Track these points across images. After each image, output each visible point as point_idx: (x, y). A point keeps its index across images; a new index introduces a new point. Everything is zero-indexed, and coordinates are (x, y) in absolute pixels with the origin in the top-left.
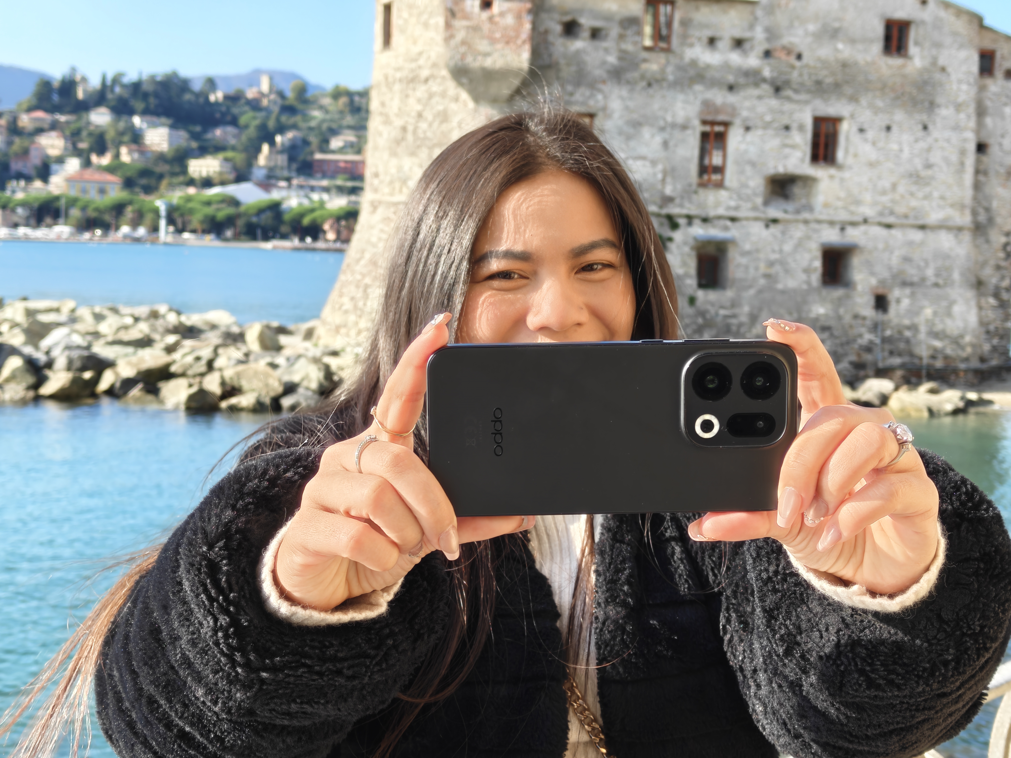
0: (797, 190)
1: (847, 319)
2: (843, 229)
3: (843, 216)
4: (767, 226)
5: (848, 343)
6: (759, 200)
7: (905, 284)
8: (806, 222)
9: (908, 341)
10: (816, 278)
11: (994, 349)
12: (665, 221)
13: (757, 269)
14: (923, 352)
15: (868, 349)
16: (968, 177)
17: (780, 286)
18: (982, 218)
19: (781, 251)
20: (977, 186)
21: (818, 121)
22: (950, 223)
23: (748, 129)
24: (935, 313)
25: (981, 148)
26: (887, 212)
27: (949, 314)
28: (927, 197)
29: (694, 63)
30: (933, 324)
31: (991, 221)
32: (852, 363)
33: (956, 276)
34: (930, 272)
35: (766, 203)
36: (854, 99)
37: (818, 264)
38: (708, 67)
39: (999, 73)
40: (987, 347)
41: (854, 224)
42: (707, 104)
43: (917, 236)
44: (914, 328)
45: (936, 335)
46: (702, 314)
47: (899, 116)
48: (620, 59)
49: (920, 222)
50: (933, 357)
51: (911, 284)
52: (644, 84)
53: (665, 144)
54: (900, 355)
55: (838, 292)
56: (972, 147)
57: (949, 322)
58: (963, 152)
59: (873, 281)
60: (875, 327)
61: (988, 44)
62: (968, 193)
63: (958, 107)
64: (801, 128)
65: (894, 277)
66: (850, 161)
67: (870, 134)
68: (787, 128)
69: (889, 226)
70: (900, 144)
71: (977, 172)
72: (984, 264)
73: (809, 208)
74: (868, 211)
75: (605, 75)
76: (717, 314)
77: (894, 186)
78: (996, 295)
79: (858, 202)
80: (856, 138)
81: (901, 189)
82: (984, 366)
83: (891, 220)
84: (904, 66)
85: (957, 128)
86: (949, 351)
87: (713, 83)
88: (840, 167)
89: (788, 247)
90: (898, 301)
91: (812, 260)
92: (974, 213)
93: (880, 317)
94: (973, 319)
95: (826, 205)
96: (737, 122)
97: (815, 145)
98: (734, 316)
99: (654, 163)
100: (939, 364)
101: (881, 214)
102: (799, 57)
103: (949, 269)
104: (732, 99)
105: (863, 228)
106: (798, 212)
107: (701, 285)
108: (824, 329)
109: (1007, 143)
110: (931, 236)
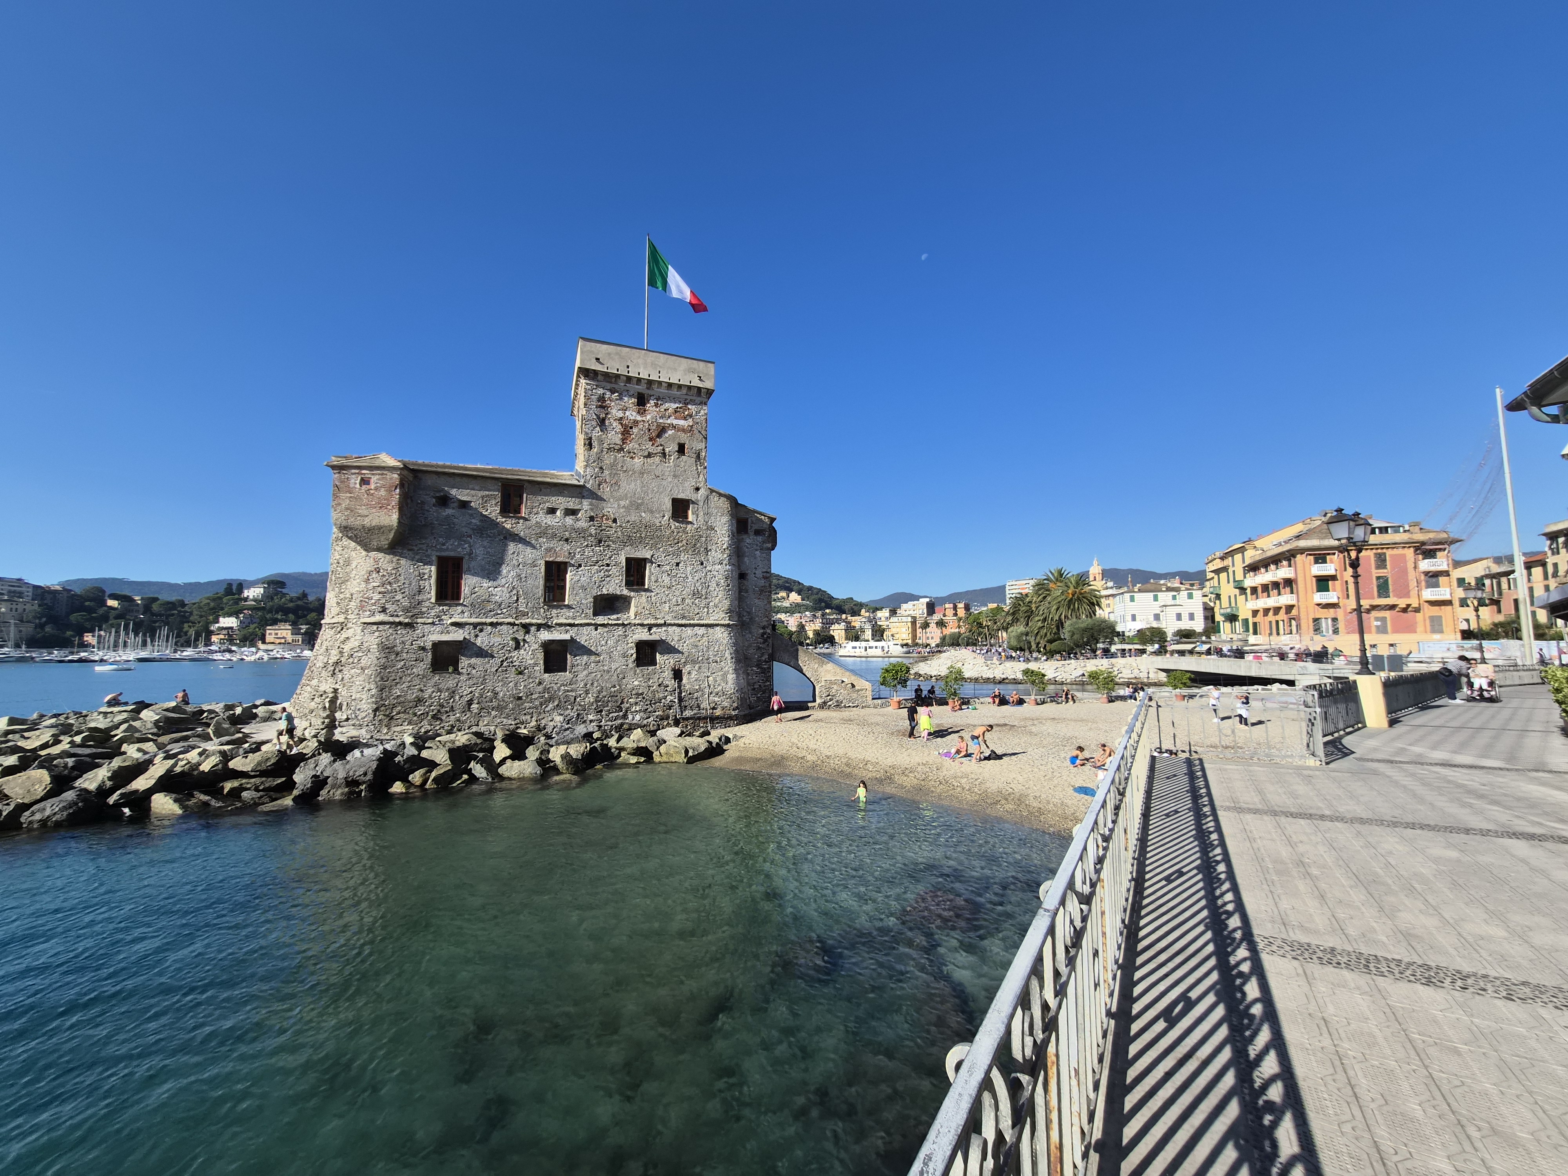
0: (617, 605)
1: (655, 687)
3: (650, 621)
4: (596, 629)
5: (655, 703)
6: (590, 612)
7: (693, 662)
8: (624, 626)
9: (697, 700)
10: (631, 661)
14: (708, 706)
15: (670, 706)
16: (733, 593)
17: (605, 668)
18: (745, 619)
19: (606, 645)
20: (740, 599)
21: (630, 561)
22: (723, 622)
23: (579, 567)
24: (715, 680)
25: (742, 576)
26: (679, 617)
27: (724, 680)
29: (538, 524)
30: (714, 687)
31: (752, 620)
33: (728, 654)
34: (710, 654)
35: (595, 614)
36: (654, 546)
37: (633, 653)
38: (548, 527)
39: (751, 532)
40: (753, 699)
41: (658, 627)
42: (549, 550)
43: (702, 631)
44: (700, 690)
45: (715, 694)
46: (548, 690)
47: (684, 557)
48: (481, 521)
49: (703, 622)
50: (714, 708)
51: (697, 662)
52: (500, 537)
53: (519, 577)
54: (691, 709)
55: (648, 670)
56: (737, 576)
57: (724, 685)
58: (728, 578)
59: (672, 661)
60: (674, 691)
61: (742, 515)
62: (734, 603)
63: (723, 551)
64: (618, 565)
65: (686, 658)
66: (654, 586)
67: (665, 568)
68: (608, 565)
69: (681, 626)
70: (686, 573)
71: (740, 590)
72: (750, 646)
73: (627, 616)
74: (666, 617)
75: (470, 532)
76: (559, 690)
77: (683, 600)
78: (758, 666)
79: (659, 612)
80: (656, 572)
81: (688, 601)
82: (753, 711)
83: (683, 622)
84: (685, 527)
85: (722, 563)
86: (725, 704)
87: (554, 537)
88: (647, 590)
89: (611, 642)
90: (689, 673)
91: (628, 650)
92: (739, 616)
93: (677, 684)
94: (741, 681)
95: (637, 614)
96: (573, 563)
97: (629, 577)
98: (572, 690)
99: (510, 589)
100: (719, 713)
101: (676, 618)
102: (615, 521)
103: (723, 651)
104: (568, 547)
105: (664, 629)
106: (619, 619)
107: (547, 670)
108: (638, 695)
109: (759, 573)
110: (710, 630)
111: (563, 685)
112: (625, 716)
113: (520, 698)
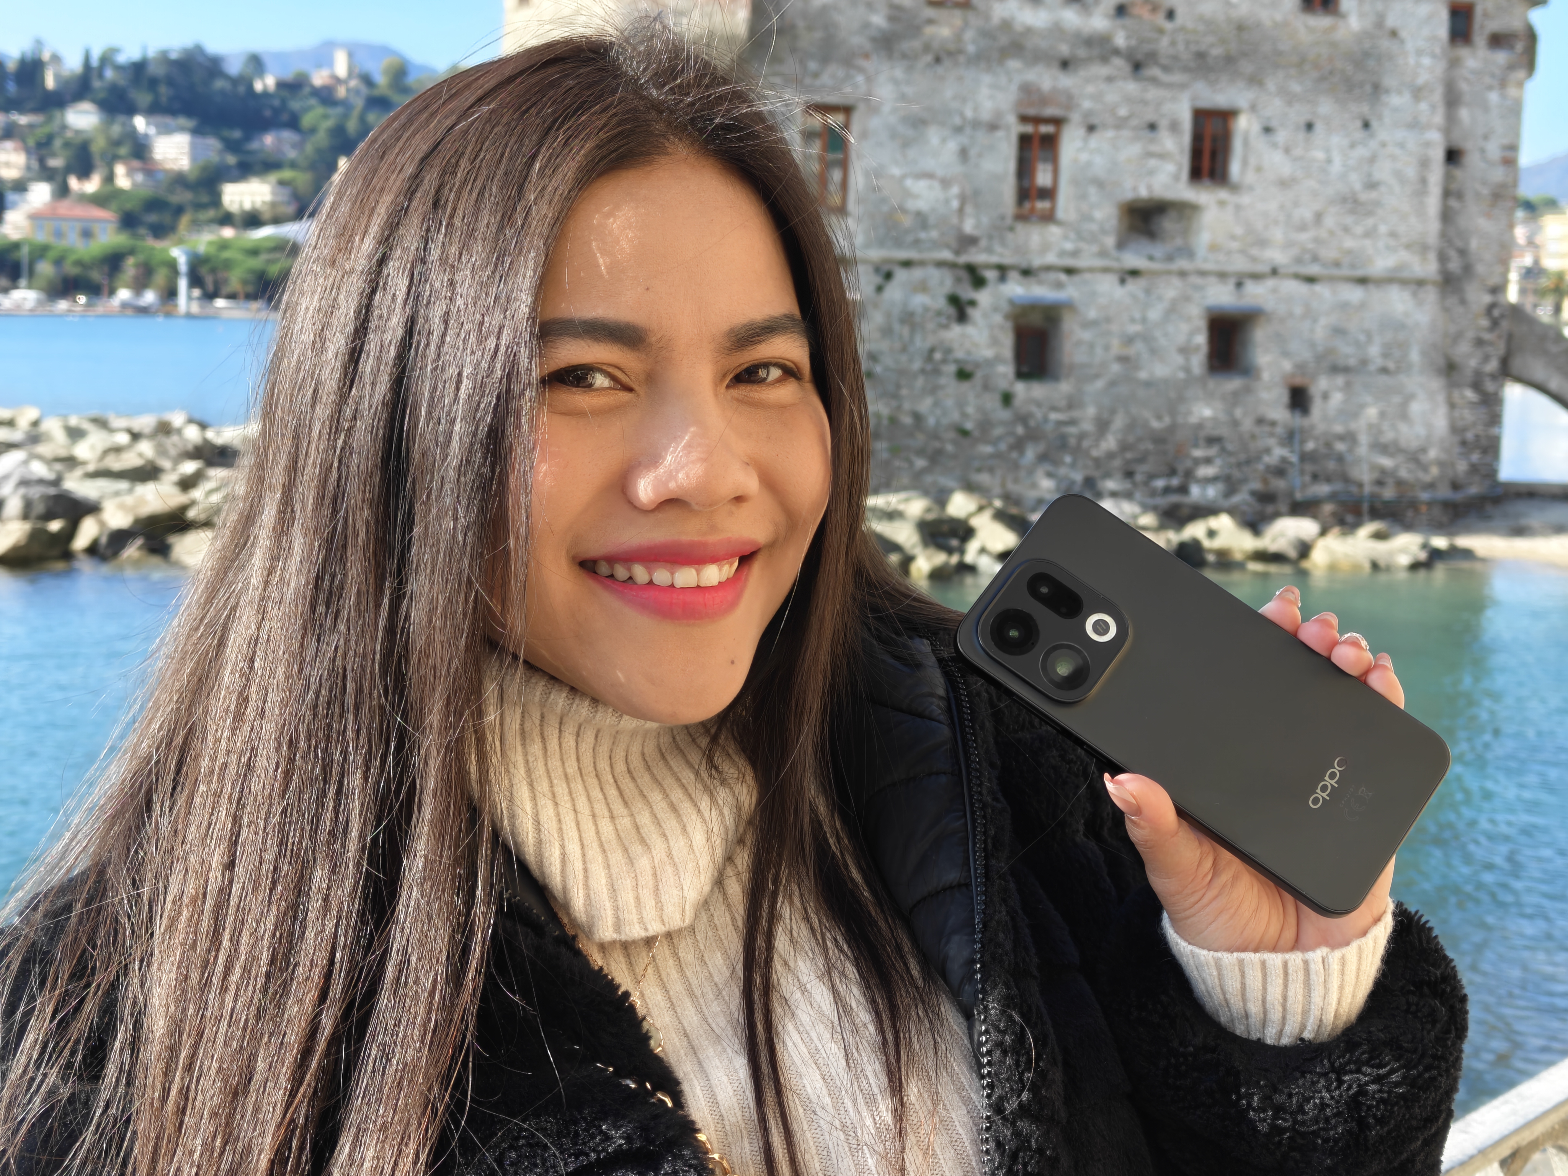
0: (1168, 224)
1: (1247, 425)
2: (1239, 285)
3: (1240, 264)
4: (1123, 281)
5: (1248, 462)
6: (1110, 241)
7: (1335, 369)
8: (1183, 274)
9: (1340, 458)
10: (1198, 362)
11: (1474, 469)
12: (964, 274)
13: (1107, 348)
14: (1364, 475)
15: (1280, 471)
16: (1433, 202)
17: (1143, 375)
18: (1454, 265)
19: (1144, 320)
20: (1447, 216)
21: (1201, 116)
22: (1405, 274)
23: (1091, 128)
24: (1382, 415)
25: (1453, 156)
26: (1307, 257)
27: (1404, 415)
28: (1369, 234)
29: (1006, 25)
30: (1380, 432)
31: (1468, 269)
32: (1254, 493)
33: (1415, 356)
34: (1374, 351)
35: (1121, 245)
36: (1255, 81)
37: (1201, 339)
38: (1029, 31)
39: (1480, 39)
40: (1462, 467)
41: (1256, 277)
42: (1027, 90)
43: (1354, 294)
44: (1350, 438)
45: (1384, 448)
46: (1023, 419)
47: (1326, 107)
48: (891, 19)
49: (1360, 273)
50: (1380, 483)
51: (1346, 370)
52: (929, 58)
53: (963, 154)
54: (1328, 480)
55: (1233, 384)
56: (1438, 155)
57: (1403, 428)
58: (1424, 163)
59: (1287, 366)
60: (1290, 437)
62: (1433, 227)
63: (1418, 93)
64: (1174, 127)
65: (1319, 358)
66: (1250, 178)
67: (1281, 136)
68: (1152, 127)
69: (1311, 280)
70: (1328, 150)
71: (1447, 193)
72: (1457, 337)
73: (1188, 252)
74: (1277, 256)
75: (868, 46)
76: (1046, 420)
77: (1318, 217)
78: (1477, 386)
79: (1263, 243)
80: (1259, 142)
81: (1329, 221)
82: (1459, 496)
83: (1314, 269)
84: (1332, 29)
85: (1414, 125)
86: (1403, 473)
87: (1038, 57)
88: (1235, 188)
89: (1155, 314)
90: (1326, 396)
91: (1192, 334)
92: (1443, 258)
93: (1298, 421)
94: (1440, 422)
95: (1214, 248)
96: (1075, 117)
97: (1196, 154)
98: (1072, 422)
99: (946, 183)
100: (1388, 493)
101: (1299, 260)
102: (1170, 15)
103: (1404, 346)
104: (1066, 81)
105: (1270, 283)
106: (1170, 258)
107: (1021, 375)
108: (1212, 441)
109: (1493, 149)
110: (1375, 295)
111: (1054, 409)
112: (1183, 489)
113: (964, 433)
